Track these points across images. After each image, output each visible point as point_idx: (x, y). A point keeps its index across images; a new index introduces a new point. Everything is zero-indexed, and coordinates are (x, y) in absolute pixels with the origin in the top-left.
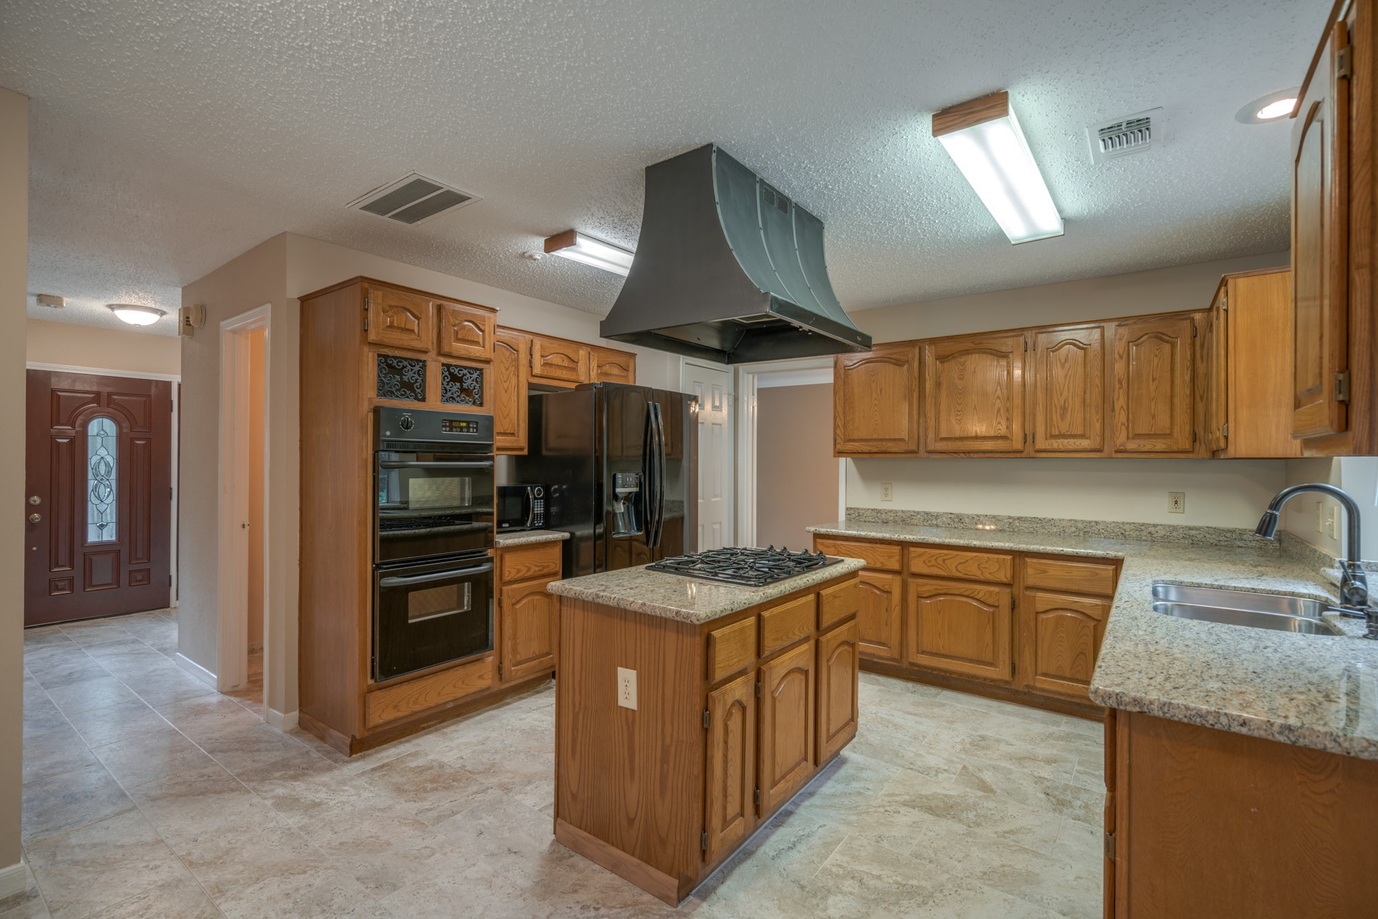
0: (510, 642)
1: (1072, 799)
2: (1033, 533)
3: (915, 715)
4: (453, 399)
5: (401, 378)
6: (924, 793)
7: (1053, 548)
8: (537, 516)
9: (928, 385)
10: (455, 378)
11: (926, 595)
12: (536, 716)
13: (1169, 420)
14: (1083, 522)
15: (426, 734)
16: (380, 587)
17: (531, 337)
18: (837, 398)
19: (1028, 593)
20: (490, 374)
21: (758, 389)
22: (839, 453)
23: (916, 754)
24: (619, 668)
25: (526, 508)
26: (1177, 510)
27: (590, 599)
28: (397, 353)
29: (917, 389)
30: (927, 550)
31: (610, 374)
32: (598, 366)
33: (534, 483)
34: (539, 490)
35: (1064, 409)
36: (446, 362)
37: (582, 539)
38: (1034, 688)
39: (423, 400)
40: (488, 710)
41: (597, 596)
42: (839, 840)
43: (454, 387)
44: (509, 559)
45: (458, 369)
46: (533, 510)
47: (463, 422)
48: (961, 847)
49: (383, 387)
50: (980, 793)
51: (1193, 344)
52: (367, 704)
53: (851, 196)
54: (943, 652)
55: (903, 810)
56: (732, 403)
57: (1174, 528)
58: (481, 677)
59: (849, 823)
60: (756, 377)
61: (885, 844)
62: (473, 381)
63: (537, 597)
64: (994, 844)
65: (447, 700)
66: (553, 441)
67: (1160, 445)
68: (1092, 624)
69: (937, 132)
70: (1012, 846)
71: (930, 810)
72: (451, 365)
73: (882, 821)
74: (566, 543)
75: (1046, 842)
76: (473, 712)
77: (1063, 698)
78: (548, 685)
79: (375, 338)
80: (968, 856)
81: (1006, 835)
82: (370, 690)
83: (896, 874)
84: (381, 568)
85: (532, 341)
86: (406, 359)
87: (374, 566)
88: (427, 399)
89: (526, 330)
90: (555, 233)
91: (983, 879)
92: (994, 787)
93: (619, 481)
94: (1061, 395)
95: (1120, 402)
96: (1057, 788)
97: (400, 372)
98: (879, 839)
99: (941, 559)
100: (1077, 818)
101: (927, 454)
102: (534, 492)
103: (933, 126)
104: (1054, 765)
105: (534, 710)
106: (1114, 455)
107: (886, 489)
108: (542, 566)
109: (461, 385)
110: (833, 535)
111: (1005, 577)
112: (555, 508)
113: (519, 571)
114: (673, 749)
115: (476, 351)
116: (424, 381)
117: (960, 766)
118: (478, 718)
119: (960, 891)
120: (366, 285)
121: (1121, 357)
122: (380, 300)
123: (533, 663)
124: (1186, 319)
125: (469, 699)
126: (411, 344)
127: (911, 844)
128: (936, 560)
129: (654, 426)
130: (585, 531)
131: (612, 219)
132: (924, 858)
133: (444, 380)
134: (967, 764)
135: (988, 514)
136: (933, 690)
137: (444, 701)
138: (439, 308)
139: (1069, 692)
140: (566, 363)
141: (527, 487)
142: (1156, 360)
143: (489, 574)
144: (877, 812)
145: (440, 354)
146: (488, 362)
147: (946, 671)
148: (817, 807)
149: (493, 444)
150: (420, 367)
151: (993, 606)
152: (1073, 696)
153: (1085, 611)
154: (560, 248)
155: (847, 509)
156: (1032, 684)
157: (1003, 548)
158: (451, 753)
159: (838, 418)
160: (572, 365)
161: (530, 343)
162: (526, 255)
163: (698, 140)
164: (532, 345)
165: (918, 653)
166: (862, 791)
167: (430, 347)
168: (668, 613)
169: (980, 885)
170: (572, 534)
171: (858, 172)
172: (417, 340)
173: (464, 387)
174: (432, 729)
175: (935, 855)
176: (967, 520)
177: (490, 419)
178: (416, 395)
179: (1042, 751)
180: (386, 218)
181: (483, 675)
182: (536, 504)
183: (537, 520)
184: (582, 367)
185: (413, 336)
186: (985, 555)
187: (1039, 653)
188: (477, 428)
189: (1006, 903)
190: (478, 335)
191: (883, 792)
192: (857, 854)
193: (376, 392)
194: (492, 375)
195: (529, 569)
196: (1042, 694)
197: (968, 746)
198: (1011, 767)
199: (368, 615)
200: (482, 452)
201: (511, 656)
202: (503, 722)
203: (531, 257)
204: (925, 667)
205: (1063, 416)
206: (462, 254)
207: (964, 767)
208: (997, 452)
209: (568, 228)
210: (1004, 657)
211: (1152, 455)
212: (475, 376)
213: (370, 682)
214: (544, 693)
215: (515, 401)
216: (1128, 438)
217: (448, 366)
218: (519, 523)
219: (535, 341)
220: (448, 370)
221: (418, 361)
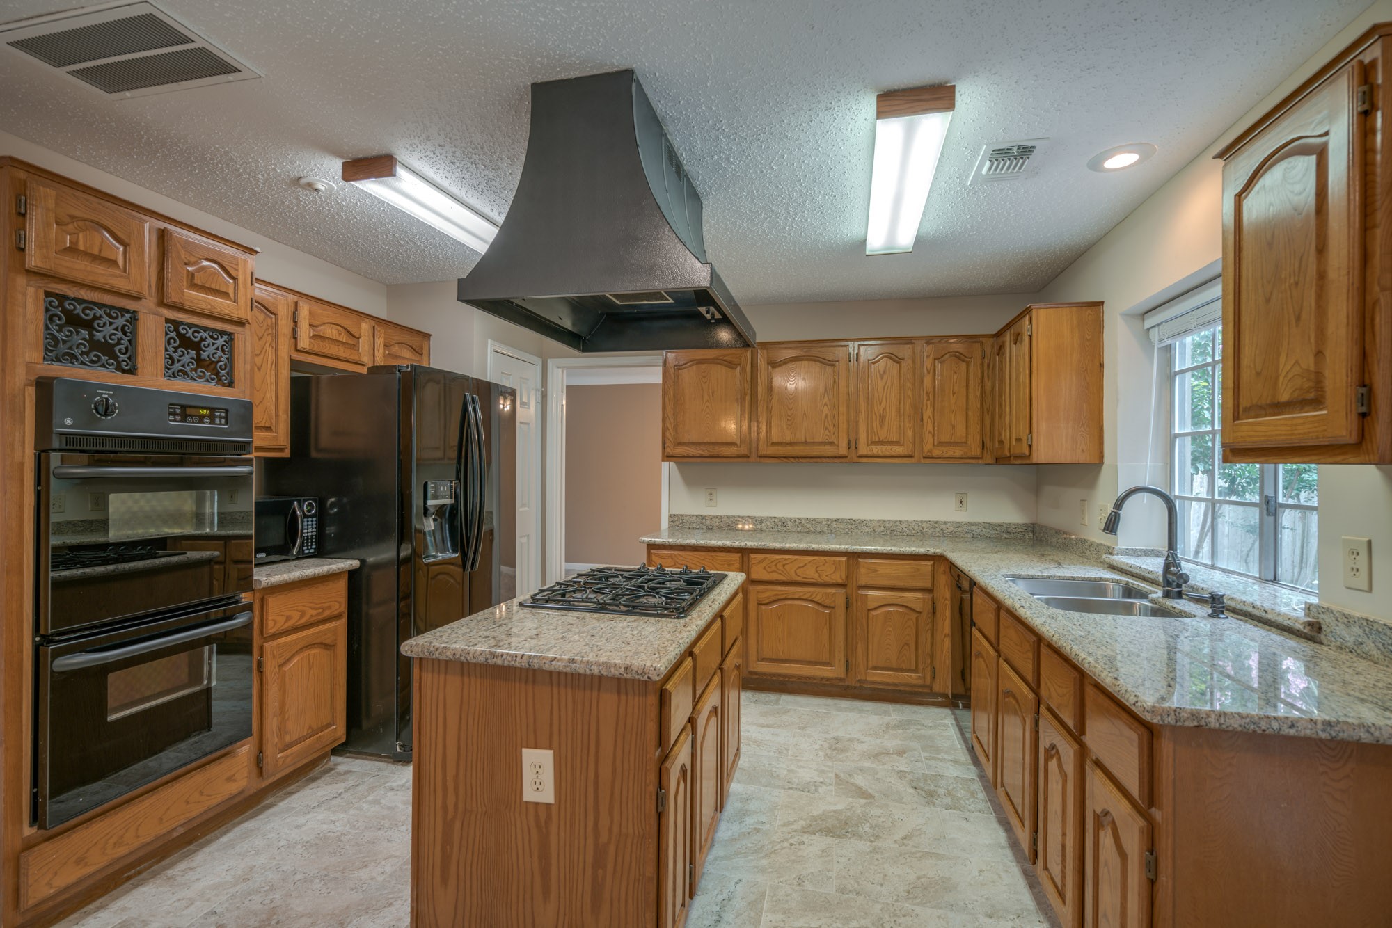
0: (275, 719)
1: (936, 789)
2: (848, 533)
3: (768, 726)
4: (185, 373)
5: (91, 335)
6: (815, 813)
7: (883, 548)
8: (307, 539)
9: (760, 389)
10: (186, 343)
11: (768, 601)
12: (321, 817)
13: (964, 430)
14: (890, 521)
15: (135, 887)
16: (52, 672)
17: (295, 298)
18: (666, 399)
19: (860, 592)
20: (245, 342)
21: (567, 386)
22: (667, 457)
23: (788, 771)
24: (524, 750)
25: (292, 530)
26: (962, 509)
27: (482, 660)
28: (84, 294)
29: (749, 392)
30: (768, 556)
31: (400, 357)
32: (385, 346)
33: (301, 494)
34: (310, 504)
35: (883, 418)
36: (173, 318)
37: (377, 566)
38: (866, 682)
39: (132, 371)
40: (240, 823)
41: (494, 655)
42: (763, 895)
43: (187, 356)
44: (273, 603)
45: (193, 330)
46: (302, 533)
47: (203, 408)
48: (876, 868)
49: (56, 345)
50: (863, 801)
51: (982, 364)
52: (22, 871)
53: (746, 176)
54: (783, 657)
55: (806, 838)
56: (540, 400)
57: (960, 524)
58: (230, 779)
59: (762, 871)
60: (565, 371)
61: (808, 886)
62: (217, 349)
63: (312, 652)
64: (900, 855)
65: (173, 826)
66: (326, 438)
67: (958, 452)
68: (914, 616)
69: (881, 114)
70: (915, 853)
71: (829, 832)
72: (182, 323)
73: (793, 858)
74: (352, 574)
75: (938, 840)
76: (214, 831)
77: (890, 688)
78: (327, 766)
79: (40, 265)
80: (886, 875)
81: (905, 842)
82: (29, 846)
83: (834, 918)
84: (52, 642)
85: (296, 303)
86: (100, 306)
87: (37, 639)
88: (139, 370)
89: (285, 286)
90: (360, 156)
91: (909, 899)
92: (870, 791)
93: (430, 492)
94: (880, 404)
95: (927, 414)
96: (918, 779)
97: (89, 325)
98: (800, 881)
99: (781, 564)
100: (948, 808)
101: (758, 459)
102: (304, 509)
103: (878, 107)
104: (905, 755)
105: (314, 808)
106: (923, 461)
107: (711, 495)
108: (322, 608)
109: (198, 355)
110: (670, 545)
111: (841, 578)
112: (332, 528)
113: (288, 618)
114: (612, 848)
115: (222, 305)
116: (133, 342)
117: (832, 775)
118: (224, 839)
119: (899, 921)
120: (22, 175)
121: (928, 372)
122: (51, 203)
123: (308, 741)
124: (978, 342)
125: (210, 815)
126: (111, 282)
127: (831, 877)
128: (776, 565)
129: (473, 422)
130: (383, 553)
131: (454, 149)
132: (850, 891)
133: (169, 344)
134: (837, 772)
135: (809, 517)
136: (772, 697)
137: (169, 829)
138: (162, 235)
139: (896, 681)
140: (344, 338)
141: (292, 502)
142: (955, 377)
143: (248, 626)
144: (782, 848)
145: (162, 303)
146: (241, 323)
147: (785, 676)
148: (724, 858)
149: (252, 442)
150: (127, 321)
151: (830, 607)
152: (897, 685)
153: (909, 605)
154: (368, 178)
155: (671, 516)
156: (864, 678)
157: (840, 550)
158: (192, 908)
159: (667, 421)
160: (351, 341)
161: (293, 305)
162: (303, 181)
163: (617, 60)
164: (296, 310)
165: (758, 660)
166: (758, 826)
167: (145, 291)
168: (612, 670)
169: (910, 907)
170: (363, 562)
171: (768, 148)
172: (122, 277)
173: (202, 357)
174: (144, 875)
175: (858, 884)
176: (789, 524)
177: (248, 407)
178: (119, 363)
179: (892, 743)
180: (62, 73)
181: (234, 775)
182: (305, 523)
183: (307, 546)
184: (364, 345)
185: (113, 271)
186: (822, 558)
187: (870, 647)
188: (226, 418)
189: (941, 920)
190: (227, 284)
191: (778, 823)
192: (786, 906)
193: (42, 354)
194: (248, 344)
195: (303, 614)
196: (872, 686)
197: (829, 751)
198: (874, 766)
199: (24, 722)
200: (231, 452)
201: (276, 740)
202: (270, 836)
203: (310, 185)
204: (765, 674)
205: (882, 423)
206: (193, 163)
207: (836, 776)
208: (825, 457)
209: (383, 152)
210: (839, 657)
211: (952, 461)
212: (220, 342)
213: (28, 831)
214: (323, 779)
215: (271, 383)
216: (934, 445)
217: (176, 324)
218: (281, 550)
219: (301, 304)
220: (176, 330)
221: (123, 311)
